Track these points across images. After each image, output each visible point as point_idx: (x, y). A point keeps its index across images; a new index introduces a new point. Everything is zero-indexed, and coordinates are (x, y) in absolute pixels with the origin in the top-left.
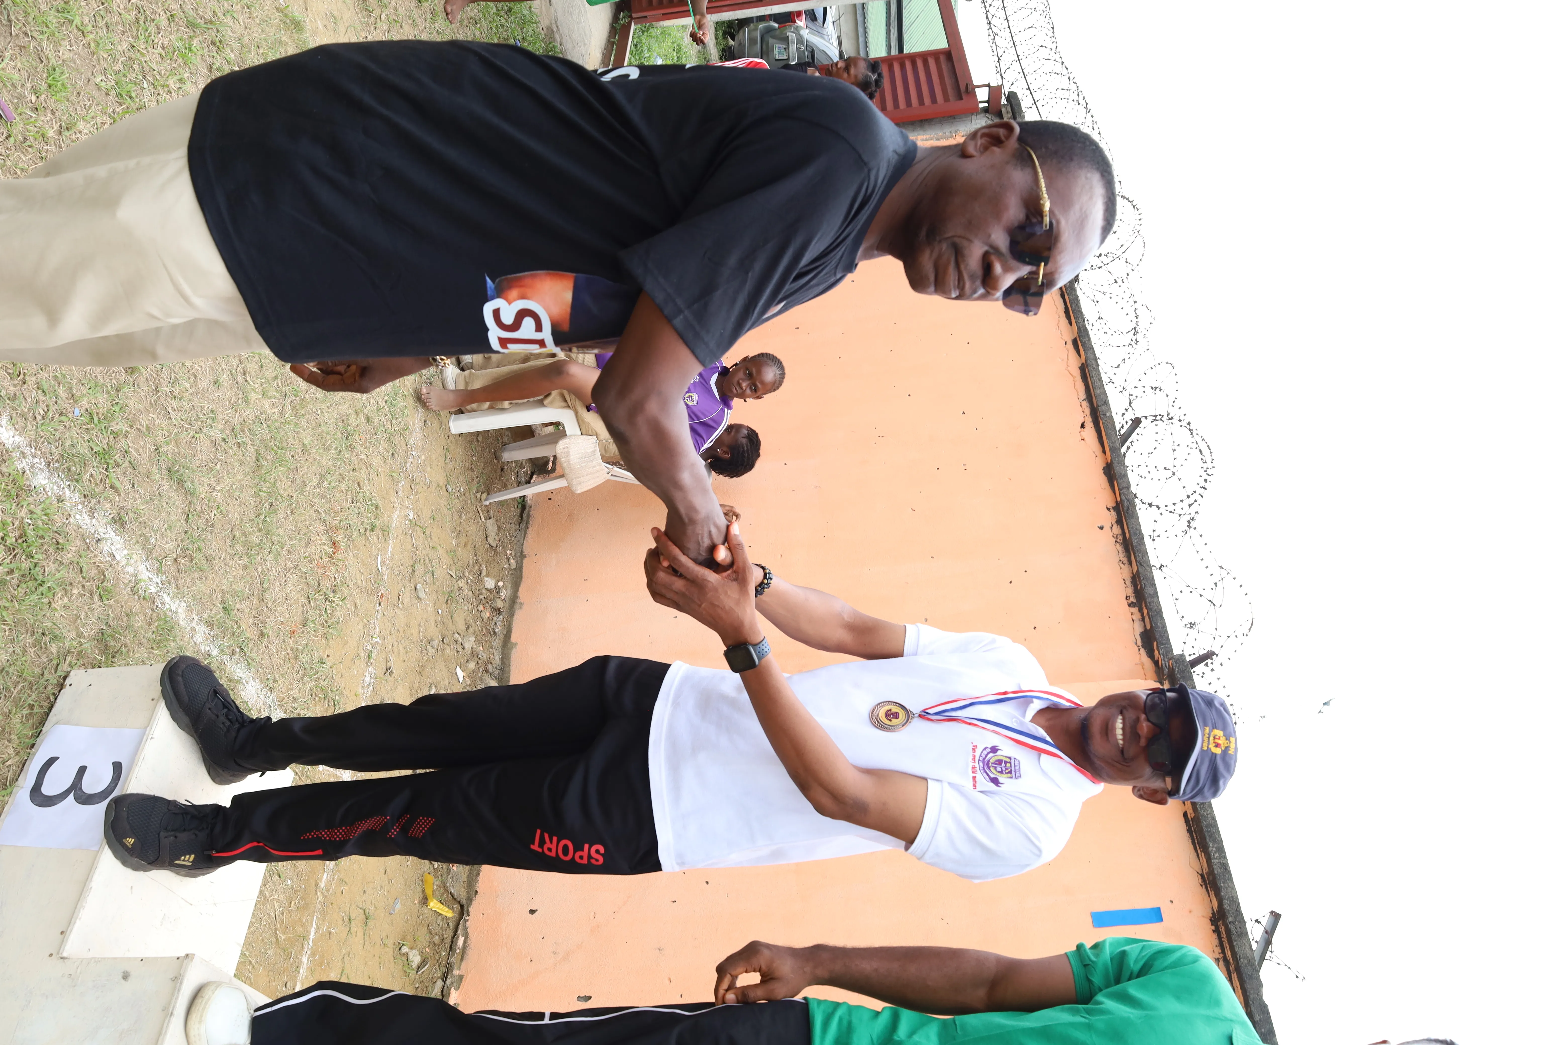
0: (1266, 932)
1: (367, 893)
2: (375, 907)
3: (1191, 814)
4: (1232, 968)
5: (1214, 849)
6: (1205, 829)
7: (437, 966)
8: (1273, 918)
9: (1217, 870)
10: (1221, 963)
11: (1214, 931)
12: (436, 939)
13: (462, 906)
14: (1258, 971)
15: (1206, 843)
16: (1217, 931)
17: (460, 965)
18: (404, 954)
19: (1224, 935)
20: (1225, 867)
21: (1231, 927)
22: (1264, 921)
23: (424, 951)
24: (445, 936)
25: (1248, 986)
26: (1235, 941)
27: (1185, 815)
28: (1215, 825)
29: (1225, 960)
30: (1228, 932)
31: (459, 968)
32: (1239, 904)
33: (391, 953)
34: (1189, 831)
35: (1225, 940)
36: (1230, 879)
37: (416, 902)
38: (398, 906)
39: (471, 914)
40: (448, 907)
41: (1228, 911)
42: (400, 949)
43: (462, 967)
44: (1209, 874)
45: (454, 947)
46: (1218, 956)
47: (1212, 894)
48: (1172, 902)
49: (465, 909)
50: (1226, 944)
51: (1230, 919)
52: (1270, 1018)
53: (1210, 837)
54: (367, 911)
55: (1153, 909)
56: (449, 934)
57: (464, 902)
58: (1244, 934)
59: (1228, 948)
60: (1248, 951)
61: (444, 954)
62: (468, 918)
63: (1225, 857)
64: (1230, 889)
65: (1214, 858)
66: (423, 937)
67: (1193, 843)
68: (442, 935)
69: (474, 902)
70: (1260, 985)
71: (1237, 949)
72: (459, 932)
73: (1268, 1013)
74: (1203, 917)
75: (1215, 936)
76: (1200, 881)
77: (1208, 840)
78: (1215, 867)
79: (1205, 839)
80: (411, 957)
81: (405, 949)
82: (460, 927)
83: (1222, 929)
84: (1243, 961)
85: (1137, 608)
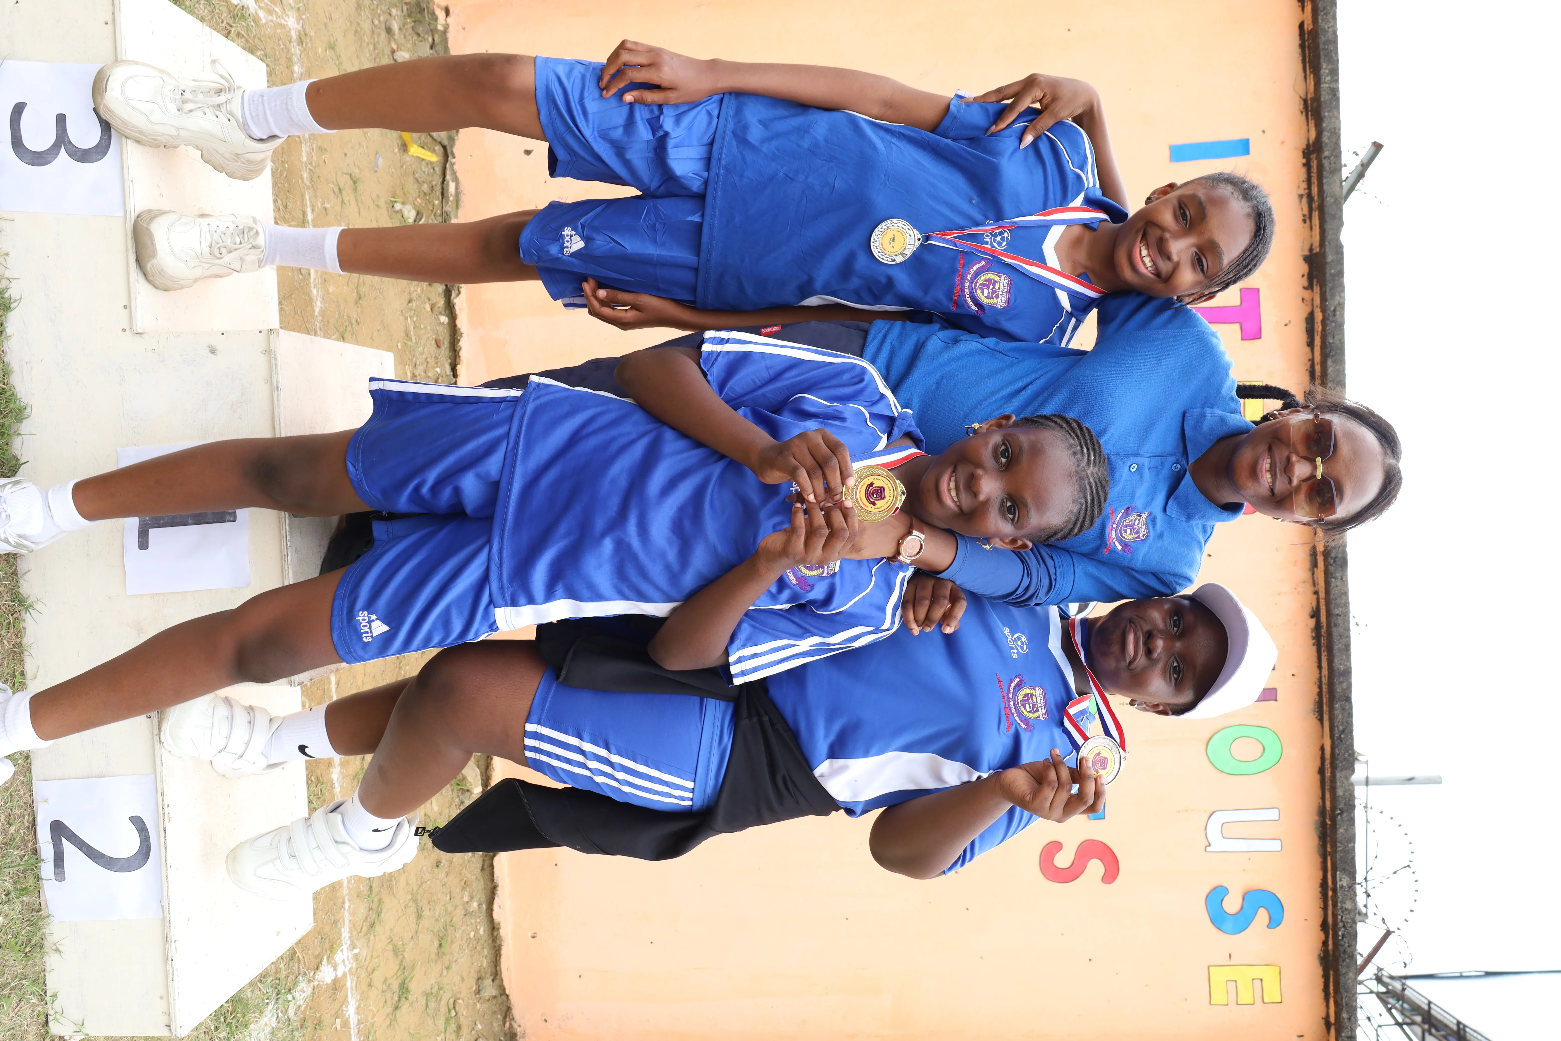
0: (1362, 165)
1: (348, 155)
2: (359, 168)
3: (1308, 26)
4: (1315, 205)
5: (1327, 71)
6: (1321, 46)
7: (432, 216)
8: (1373, 149)
9: (1325, 97)
10: (1305, 200)
11: (1304, 165)
12: (425, 187)
13: (444, 147)
14: (1342, 209)
15: (1319, 63)
16: (1308, 165)
17: (457, 213)
18: (397, 212)
19: (1314, 170)
20: (1334, 93)
21: (1326, 163)
22: (1362, 153)
23: (416, 203)
24: (434, 183)
25: (1328, 227)
26: (1326, 178)
27: (1301, 26)
28: (1334, 42)
29: (1309, 196)
30: (1320, 168)
31: (456, 217)
32: (1339, 137)
33: (386, 213)
34: (1302, 46)
35: (1314, 175)
36: (1337, 107)
37: (396, 150)
38: (380, 161)
39: (456, 155)
40: (429, 150)
41: (1327, 144)
42: (393, 206)
43: (459, 215)
44: (1312, 99)
45: (445, 195)
46: (1302, 192)
47: (1312, 124)
48: (1264, 132)
49: (449, 151)
50: (1315, 180)
51: (1326, 153)
52: (1342, 258)
53: (1326, 56)
54: (353, 175)
55: (1241, 141)
56: (437, 180)
57: (445, 142)
58: (1337, 169)
59: (1316, 184)
60: (1337, 185)
61: (436, 202)
62: (453, 160)
63: (1337, 81)
64: (1333, 119)
65: (1325, 83)
66: (412, 188)
67: (1304, 61)
68: (431, 182)
69: (457, 142)
70: (1341, 224)
71: (1325, 187)
72: (448, 177)
73: (1342, 254)
74: (1296, 148)
75: (1304, 170)
76: (1301, 107)
77: (1322, 60)
78: (1323, 93)
79: (1319, 58)
80: (406, 214)
81: (398, 206)
82: (448, 172)
83: (1314, 163)
84: (1329, 200)
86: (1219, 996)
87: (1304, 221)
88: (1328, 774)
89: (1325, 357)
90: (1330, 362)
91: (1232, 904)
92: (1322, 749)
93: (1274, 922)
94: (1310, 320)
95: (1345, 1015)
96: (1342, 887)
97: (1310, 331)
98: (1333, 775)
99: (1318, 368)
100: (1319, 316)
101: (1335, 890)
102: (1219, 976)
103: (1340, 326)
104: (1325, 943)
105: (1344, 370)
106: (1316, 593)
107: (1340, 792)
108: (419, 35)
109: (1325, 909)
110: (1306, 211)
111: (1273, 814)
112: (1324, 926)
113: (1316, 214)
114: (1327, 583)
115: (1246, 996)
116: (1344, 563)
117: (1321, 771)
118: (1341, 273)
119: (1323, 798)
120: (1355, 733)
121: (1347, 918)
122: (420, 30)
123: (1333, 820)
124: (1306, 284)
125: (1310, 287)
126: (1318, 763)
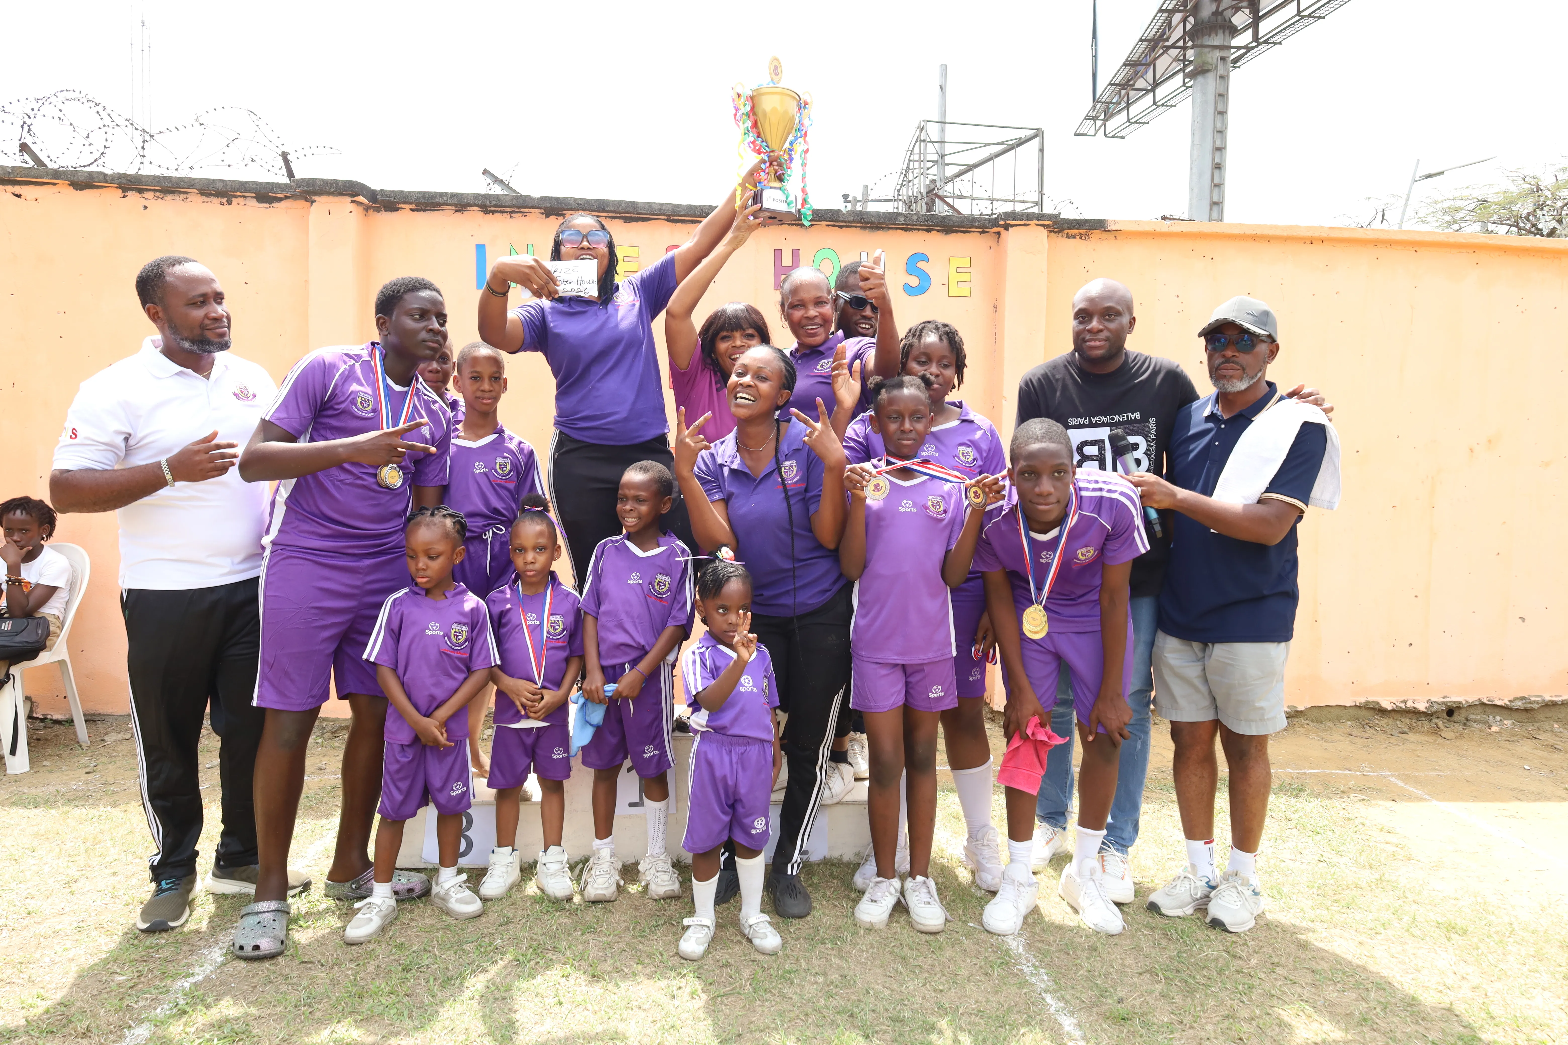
0: (496, 182)
3: (413, 206)
4: (517, 210)
5: (438, 198)
6: (423, 200)
8: (487, 174)
9: (455, 201)
10: (513, 215)
11: (494, 214)
14: (521, 196)
15: (436, 202)
16: (493, 212)
19: (496, 209)
20: (453, 195)
21: (493, 203)
22: (489, 181)
25: (530, 205)
26: (502, 203)
27: (412, 210)
28: (424, 193)
29: (511, 212)
30: (495, 206)
32: (476, 194)
34: (424, 211)
35: (499, 209)
36: (462, 194)
41: (480, 201)
44: (454, 206)
46: (509, 216)
47: (469, 208)
48: (472, 235)
50: (502, 209)
51: (488, 203)
53: (431, 198)
55: (477, 249)
58: (496, 196)
59: (505, 208)
60: (509, 198)
63: (446, 194)
64: (467, 197)
65: (447, 200)
67: (433, 210)
70: (529, 196)
71: (508, 205)
73: (546, 197)
74: (481, 217)
75: (496, 214)
76: (459, 213)
77: (434, 200)
78: (450, 201)
83: (493, 209)
84: (515, 202)
85: (233, 199)
86: (966, 293)
87: (525, 216)
88: (842, 224)
89: (604, 210)
90: (608, 209)
91: (914, 281)
92: (828, 226)
93: (926, 259)
95: (977, 223)
96: (904, 221)
98: (842, 221)
99: (610, 215)
101: (907, 225)
102: (954, 291)
103: (587, 201)
104: (938, 231)
107: (852, 219)
109: (919, 230)
110: (520, 215)
112: (928, 231)
113: (522, 210)
115: (967, 277)
117: (841, 227)
118: (557, 199)
119: (856, 227)
121: (921, 219)
123: (868, 222)
126: (837, 228)
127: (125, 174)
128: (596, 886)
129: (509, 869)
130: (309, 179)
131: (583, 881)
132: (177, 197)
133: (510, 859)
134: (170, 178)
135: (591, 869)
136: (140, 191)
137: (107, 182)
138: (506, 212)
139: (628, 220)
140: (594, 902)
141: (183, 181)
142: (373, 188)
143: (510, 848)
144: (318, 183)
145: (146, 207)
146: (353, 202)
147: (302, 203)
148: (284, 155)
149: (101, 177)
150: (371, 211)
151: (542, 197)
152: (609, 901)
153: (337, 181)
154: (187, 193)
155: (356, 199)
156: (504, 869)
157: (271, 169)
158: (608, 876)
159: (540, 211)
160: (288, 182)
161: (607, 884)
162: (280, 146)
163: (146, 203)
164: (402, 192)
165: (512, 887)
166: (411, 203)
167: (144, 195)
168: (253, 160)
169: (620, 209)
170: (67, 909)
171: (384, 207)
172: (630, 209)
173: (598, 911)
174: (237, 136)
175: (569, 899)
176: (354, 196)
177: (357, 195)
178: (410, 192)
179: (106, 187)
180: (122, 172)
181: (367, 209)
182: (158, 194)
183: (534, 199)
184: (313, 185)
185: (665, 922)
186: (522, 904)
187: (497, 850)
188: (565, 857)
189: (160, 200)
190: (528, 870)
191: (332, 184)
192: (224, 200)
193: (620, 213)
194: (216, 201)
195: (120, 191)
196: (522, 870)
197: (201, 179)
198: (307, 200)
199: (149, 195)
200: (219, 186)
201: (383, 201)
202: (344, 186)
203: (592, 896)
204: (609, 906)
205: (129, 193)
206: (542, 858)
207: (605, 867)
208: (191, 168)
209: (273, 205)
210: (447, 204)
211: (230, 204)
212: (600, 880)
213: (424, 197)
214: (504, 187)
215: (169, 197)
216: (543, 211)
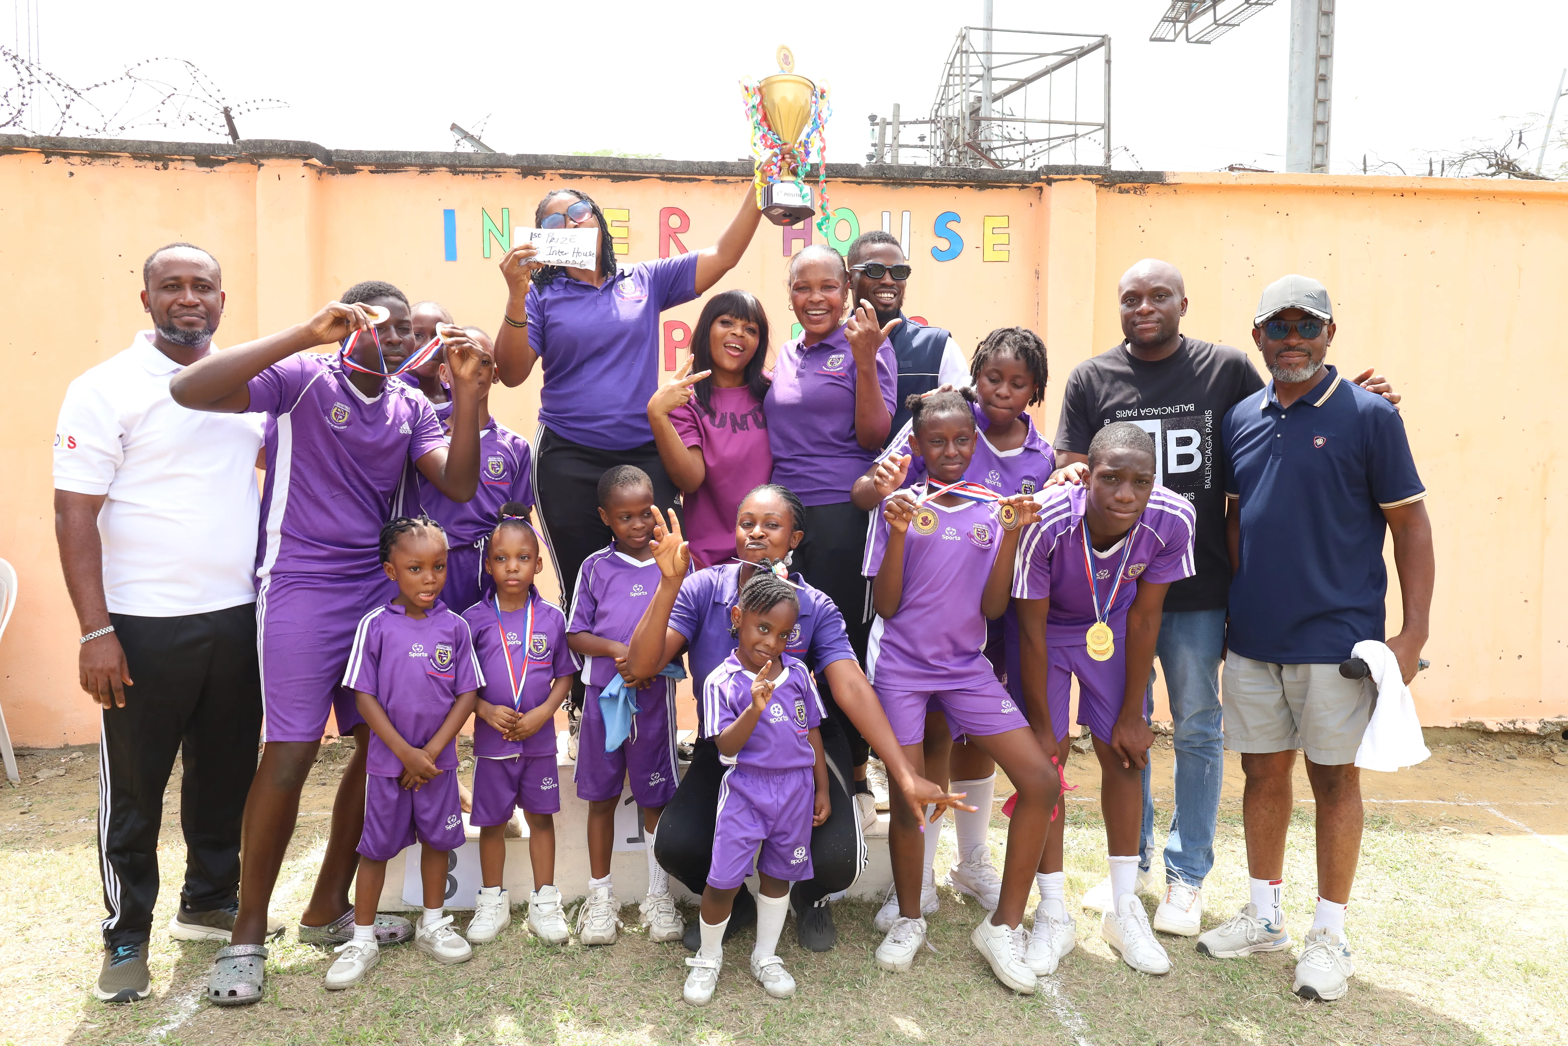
0: (466, 138)
3: (373, 168)
4: (490, 170)
5: (404, 158)
6: (387, 160)
8: (455, 130)
9: (420, 162)
10: (486, 176)
11: (463, 175)
14: (495, 154)
16: (463, 173)
19: (467, 169)
20: (418, 155)
21: (463, 163)
22: (458, 137)
25: (505, 164)
26: (473, 163)
27: (372, 172)
29: (484, 173)
30: (465, 166)
31: (468, 737)
32: (446, 152)
34: (385, 172)
35: (471, 169)
36: (428, 153)
41: (451, 161)
44: (422, 166)
46: (480, 177)
47: (436, 169)
48: (439, 200)
50: (473, 169)
51: (457, 162)
52: (526, 155)
53: (392, 158)
55: (445, 215)
58: (467, 154)
59: (476, 168)
60: (481, 156)
63: (410, 153)
64: (435, 157)
65: (411, 160)
67: (395, 172)
70: (503, 154)
71: (481, 163)
73: (523, 155)
74: (451, 179)
75: (466, 175)
76: (423, 174)
77: (396, 161)
78: (417, 161)
83: (463, 169)
84: (489, 161)
85: (170, 163)
86: (1004, 256)
87: (500, 176)
88: (861, 180)
89: (589, 169)
90: (593, 167)
91: (943, 245)
92: (844, 182)
93: (957, 219)
94: (564, 176)
95: (1015, 178)
96: (932, 176)
97: (572, 177)
98: (860, 177)
99: (596, 173)
100: (563, 171)
101: (935, 180)
102: (990, 255)
103: (570, 158)
104: (971, 187)
105: (598, 158)
106: (743, 181)
107: (871, 174)
108: (345, 756)
109: (948, 185)
110: (494, 175)
111: (886, 215)
112: (960, 187)
113: (496, 170)
114: (735, 175)
115: (1004, 239)
116: (723, 164)
117: (859, 183)
118: (535, 157)
119: (877, 183)
120: (834, 163)
121: (952, 174)
122: (342, 754)
123: (890, 179)
124: (541, 177)
125: (543, 175)
126: (854, 185)
127: (49, 137)
128: (593, 928)
129: (498, 910)
130: (256, 141)
131: (578, 924)
132: (106, 162)
133: (499, 900)
134: (99, 141)
135: (587, 910)
136: (66, 156)
137: (28, 146)
138: (478, 172)
139: (616, 179)
140: (591, 946)
141: (114, 144)
142: (327, 148)
143: (499, 888)
144: (266, 145)
145: (72, 174)
146: (305, 165)
147: (247, 166)
148: (227, 112)
149: (22, 141)
150: (324, 175)
151: (518, 155)
152: (608, 945)
153: (287, 143)
154: (118, 157)
155: (309, 161)
156: (493, 911)
157: (211, 127)
158: (606, 917)
159: (516, 170)
160: (231, 142)
161: (605, 926)
162: (221, 100)
163: (72, 169)
164: (360, 152)
165: (502, 930)
166: (370, 164)
167: (69, 160)
168: (191, 119)
169: (607, 167)
170: (23, 958)
171: (340, 169)
172: (619, 167)
173: (596, 954)
174: (174, 91)
175: (565, 943)
176: (307, 158)
177: (310, 157)
178: (369, 152)
179: (26, 152)
180: (45, 134)
181: (320, 171)
182: (85, 159)
183: (509, 158)
184: (261, 148)
185: (669, 966)
186: (513, 948)
187: (484, 890)
188: (559, 898)
189: (87, 165)
190: (519, 912)
191: (282, 146)
192: (160, 164)
193: (607, 171)
194: (151, 165)
195: (43, 156)
196: (512, 912)
197: (134, 141)
198: (252, 163)
199: (76, 160)
200: (154, 149)
201: (339, 163)
202: (296, 148)
203: (590, 939)
204: (608, 949)
205: (53, 158)
206: (533, 898)
207: (603, 907)
208: (122, 128)
209: (215, 168)
210: (411, 165)
211: (166, 168)
212: (598, 922)
213: (385, 157)
214: (475, 143)
215: (98, 162)
216: (519, 170)
